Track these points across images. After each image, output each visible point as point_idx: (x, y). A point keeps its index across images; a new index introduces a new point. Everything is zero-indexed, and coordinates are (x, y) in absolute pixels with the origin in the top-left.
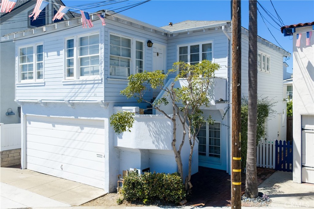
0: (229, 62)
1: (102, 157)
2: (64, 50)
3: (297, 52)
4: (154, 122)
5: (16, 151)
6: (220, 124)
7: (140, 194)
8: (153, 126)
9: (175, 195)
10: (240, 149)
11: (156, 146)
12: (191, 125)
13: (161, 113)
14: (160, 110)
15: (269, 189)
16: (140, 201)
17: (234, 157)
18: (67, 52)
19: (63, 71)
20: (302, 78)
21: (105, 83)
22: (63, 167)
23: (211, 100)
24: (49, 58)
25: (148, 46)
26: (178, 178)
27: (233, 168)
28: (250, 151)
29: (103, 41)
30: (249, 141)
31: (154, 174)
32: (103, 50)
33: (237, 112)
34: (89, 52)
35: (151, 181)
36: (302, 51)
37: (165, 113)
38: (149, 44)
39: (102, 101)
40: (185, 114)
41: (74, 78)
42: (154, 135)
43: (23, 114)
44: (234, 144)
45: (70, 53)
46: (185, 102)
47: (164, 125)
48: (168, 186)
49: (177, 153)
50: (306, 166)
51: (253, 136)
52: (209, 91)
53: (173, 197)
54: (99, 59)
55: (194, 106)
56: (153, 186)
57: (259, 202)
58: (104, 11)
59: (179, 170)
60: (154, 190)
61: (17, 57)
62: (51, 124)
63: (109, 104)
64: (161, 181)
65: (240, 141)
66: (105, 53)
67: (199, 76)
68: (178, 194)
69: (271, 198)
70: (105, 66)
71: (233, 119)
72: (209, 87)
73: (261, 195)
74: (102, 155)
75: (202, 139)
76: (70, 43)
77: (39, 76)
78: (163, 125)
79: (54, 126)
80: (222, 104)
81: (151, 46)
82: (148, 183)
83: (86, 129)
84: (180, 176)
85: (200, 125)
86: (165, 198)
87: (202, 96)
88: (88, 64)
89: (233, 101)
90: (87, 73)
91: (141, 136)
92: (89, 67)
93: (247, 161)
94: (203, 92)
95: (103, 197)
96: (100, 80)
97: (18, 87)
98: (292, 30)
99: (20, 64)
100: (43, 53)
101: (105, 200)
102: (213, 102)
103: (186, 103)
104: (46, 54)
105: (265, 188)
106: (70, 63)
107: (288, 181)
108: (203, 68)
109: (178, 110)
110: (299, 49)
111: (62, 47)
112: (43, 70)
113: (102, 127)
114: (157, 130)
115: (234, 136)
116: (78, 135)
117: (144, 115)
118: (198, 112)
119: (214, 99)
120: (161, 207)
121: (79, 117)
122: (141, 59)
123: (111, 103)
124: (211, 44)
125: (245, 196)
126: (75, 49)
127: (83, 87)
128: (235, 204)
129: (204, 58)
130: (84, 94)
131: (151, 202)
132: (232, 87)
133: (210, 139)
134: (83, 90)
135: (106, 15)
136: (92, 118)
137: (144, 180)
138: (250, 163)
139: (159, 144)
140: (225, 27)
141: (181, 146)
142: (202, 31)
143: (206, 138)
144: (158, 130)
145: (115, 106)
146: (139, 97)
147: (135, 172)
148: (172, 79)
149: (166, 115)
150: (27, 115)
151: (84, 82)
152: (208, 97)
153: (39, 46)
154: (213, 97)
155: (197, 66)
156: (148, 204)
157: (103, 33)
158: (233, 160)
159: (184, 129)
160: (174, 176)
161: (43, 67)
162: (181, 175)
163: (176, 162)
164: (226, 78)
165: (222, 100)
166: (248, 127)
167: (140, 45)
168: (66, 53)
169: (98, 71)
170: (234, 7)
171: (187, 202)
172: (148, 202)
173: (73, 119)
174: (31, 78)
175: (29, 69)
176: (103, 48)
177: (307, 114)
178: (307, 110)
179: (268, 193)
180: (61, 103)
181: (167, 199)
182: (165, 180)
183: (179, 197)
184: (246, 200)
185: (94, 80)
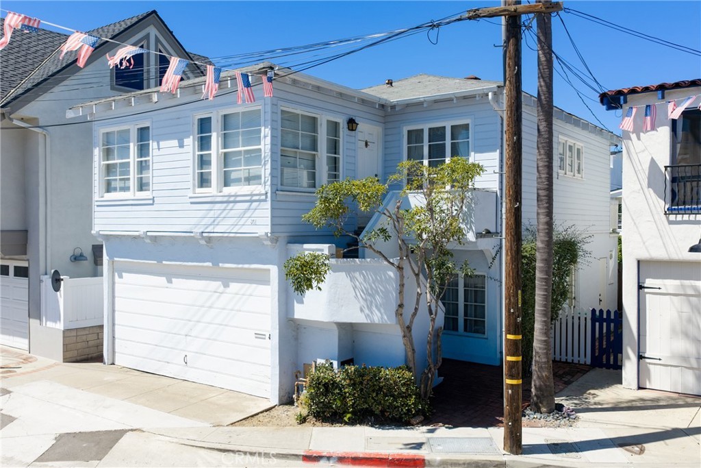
0: (501, 161)
1: (265, 339)
2: (191, 137)
3: (630, 141)
4: (364, 272)
5: (91, 331)
6: (485, 277)
7: (339, 404)
8: (361, 279)
9: (402, 405)
10: (519, 320)
11: (367, 316)
12: (432, 278)
13: (378, 255)
14: (374, 250)
15: (576, 399)
16: (338, 418)
17: (509, 334)
18: (198, 142)
19: (190, 178)
20: (639, 190)
21: (272, 200)
22: (188, 359)
23: (468, 232)
24: (162, 151)
25: (349, 130)
26: (408, 374)
27: (507, 355)
28: (540, 327)
29: (269, 122)
30: (538, 307)
31: (363, 369)
32: (268, 140)
33: (514, 254)
34: (240, 143)
35: (358, 380)
36: (639, 139)
37: (384, 256)
38: (350, 125)
39: (267, 234)
40: (421, 257)
41: (212, 190)
42: (364, 297)
43: (107, 258)
44: (508, 310)
45: (204, 143)
46: (420, 235)
47: (381, 278)
48: (389, 390)
49: (406, 330)
50: (646, 356)
51: (546, 298)
52: (464, 215)
53: (398, 410)
54: (261, 155)
55: (437, 243)
56: (362, 390)
57: (556, 420)
58: (272, 68)
59: (410, 361)
60: (364, 396)
61: (98, 148)
62: (165, 278)
63: (279, 239)
64: (376, 380)
65: (520, 306)
66: (272, 144)
67: (445, 188)
68: (407, 405)
69: (578, 414)
70: (272, 169)
71: (506, 266)
72: (464, 207)
73: (559, 408)
74: (264, 335)
75: (451, 306)
76: (204, 125)
77: (142, 186)
78: (379, 278)
79: (170, 281)
80: (489, 239)
81: (354, 129)
82: (352, 384)
83: (234, 287)
84: (411, 372)
85: (448, 277)
86: (383, 412)
87: (451, 224)
88: (238, 163)
89: (506, 233)
90: (238, 181)
91: (339, 299)
92: (241, 170)
93: (534, 344)
94: (452, 217)
95: (268, 412)
96: (262, 194)
97: (98, 206)
98: (619, 99)
99: (102, 163)
100: (151, 142)
101: (272, 417)
102: (471, 237)
103: (421, 237)
104: (155, 144)
105: (569, 397)
106: (203, 162)
107: (613, 386)
108: (453, 171)
109: (407, 250)
110: (634, 134)
111: (189, 131)
112: (151, 175)
113: (266, 281)
114: (369, 287)
115: (508, 297)
116: (219, 297)
117: (345, 259)
118: (444, 255)
119: (473, 231)
120: (376, 428)
121: (220, 265)
122: (335, 154)
123: (283, 236)
124: (467, 125)
125: (531, 410)
126: (214, 136)
127: (229, 208)
128: (510, 418)
129: (455, 152)
130: (232, 221)
131: (358, 419)
132: (506, 208)
133: (466, 306)
134: (229, 212)
135: (276, 74)
136: (246, 266)
137: (344, 379)
138: (540, 348)
139: (372, 313)
140: (495, 94)
141: (412, 316)
142: (451, 100)
143: (457, 304)
144: (371, 286)
145: (290, 242)
146: (336, 227)
147: (327, 365)
148: (394, 191)
149: (386, 259)
150: (116, 261)
151: (232, 199)
152: (462, 226)
153: (142, 129)
154: (471, 227)
155: (442, 169)
156: (352, 422)
157: (269, 108)
158: (507, 340)
159: (419, 285)
160: (400, 371)
161: (149, 169)
162: (413, 370)
163: (403, 347)
164: (495, 189)
165: (488, 232)
166: (536, 282)
167: (334, 127)
168: (196, 142)
169: (259, 177)
170: (509, 64)
171: (424, 419)
172: (353, 419)
173: (210, 267)
174: (126, 189)
175: (120, 171)
176: (270, 135)
177: (648, 259)
178: (648, 251)
179: (573, 405)
180: (185, 237)
181: (387, 414)
182: (384, 379)
183: (409, 410)
184: (532, 416)
185: (252, 195)
